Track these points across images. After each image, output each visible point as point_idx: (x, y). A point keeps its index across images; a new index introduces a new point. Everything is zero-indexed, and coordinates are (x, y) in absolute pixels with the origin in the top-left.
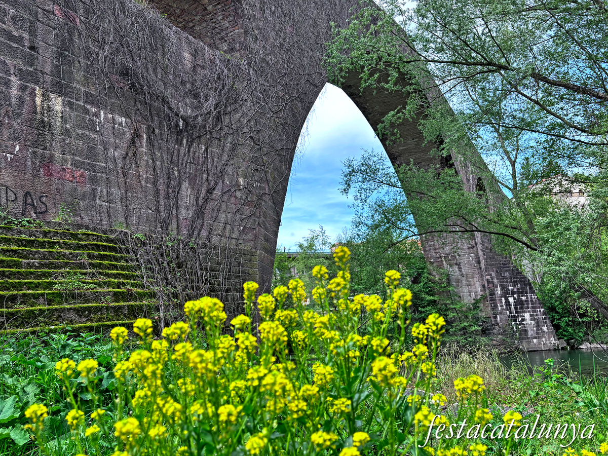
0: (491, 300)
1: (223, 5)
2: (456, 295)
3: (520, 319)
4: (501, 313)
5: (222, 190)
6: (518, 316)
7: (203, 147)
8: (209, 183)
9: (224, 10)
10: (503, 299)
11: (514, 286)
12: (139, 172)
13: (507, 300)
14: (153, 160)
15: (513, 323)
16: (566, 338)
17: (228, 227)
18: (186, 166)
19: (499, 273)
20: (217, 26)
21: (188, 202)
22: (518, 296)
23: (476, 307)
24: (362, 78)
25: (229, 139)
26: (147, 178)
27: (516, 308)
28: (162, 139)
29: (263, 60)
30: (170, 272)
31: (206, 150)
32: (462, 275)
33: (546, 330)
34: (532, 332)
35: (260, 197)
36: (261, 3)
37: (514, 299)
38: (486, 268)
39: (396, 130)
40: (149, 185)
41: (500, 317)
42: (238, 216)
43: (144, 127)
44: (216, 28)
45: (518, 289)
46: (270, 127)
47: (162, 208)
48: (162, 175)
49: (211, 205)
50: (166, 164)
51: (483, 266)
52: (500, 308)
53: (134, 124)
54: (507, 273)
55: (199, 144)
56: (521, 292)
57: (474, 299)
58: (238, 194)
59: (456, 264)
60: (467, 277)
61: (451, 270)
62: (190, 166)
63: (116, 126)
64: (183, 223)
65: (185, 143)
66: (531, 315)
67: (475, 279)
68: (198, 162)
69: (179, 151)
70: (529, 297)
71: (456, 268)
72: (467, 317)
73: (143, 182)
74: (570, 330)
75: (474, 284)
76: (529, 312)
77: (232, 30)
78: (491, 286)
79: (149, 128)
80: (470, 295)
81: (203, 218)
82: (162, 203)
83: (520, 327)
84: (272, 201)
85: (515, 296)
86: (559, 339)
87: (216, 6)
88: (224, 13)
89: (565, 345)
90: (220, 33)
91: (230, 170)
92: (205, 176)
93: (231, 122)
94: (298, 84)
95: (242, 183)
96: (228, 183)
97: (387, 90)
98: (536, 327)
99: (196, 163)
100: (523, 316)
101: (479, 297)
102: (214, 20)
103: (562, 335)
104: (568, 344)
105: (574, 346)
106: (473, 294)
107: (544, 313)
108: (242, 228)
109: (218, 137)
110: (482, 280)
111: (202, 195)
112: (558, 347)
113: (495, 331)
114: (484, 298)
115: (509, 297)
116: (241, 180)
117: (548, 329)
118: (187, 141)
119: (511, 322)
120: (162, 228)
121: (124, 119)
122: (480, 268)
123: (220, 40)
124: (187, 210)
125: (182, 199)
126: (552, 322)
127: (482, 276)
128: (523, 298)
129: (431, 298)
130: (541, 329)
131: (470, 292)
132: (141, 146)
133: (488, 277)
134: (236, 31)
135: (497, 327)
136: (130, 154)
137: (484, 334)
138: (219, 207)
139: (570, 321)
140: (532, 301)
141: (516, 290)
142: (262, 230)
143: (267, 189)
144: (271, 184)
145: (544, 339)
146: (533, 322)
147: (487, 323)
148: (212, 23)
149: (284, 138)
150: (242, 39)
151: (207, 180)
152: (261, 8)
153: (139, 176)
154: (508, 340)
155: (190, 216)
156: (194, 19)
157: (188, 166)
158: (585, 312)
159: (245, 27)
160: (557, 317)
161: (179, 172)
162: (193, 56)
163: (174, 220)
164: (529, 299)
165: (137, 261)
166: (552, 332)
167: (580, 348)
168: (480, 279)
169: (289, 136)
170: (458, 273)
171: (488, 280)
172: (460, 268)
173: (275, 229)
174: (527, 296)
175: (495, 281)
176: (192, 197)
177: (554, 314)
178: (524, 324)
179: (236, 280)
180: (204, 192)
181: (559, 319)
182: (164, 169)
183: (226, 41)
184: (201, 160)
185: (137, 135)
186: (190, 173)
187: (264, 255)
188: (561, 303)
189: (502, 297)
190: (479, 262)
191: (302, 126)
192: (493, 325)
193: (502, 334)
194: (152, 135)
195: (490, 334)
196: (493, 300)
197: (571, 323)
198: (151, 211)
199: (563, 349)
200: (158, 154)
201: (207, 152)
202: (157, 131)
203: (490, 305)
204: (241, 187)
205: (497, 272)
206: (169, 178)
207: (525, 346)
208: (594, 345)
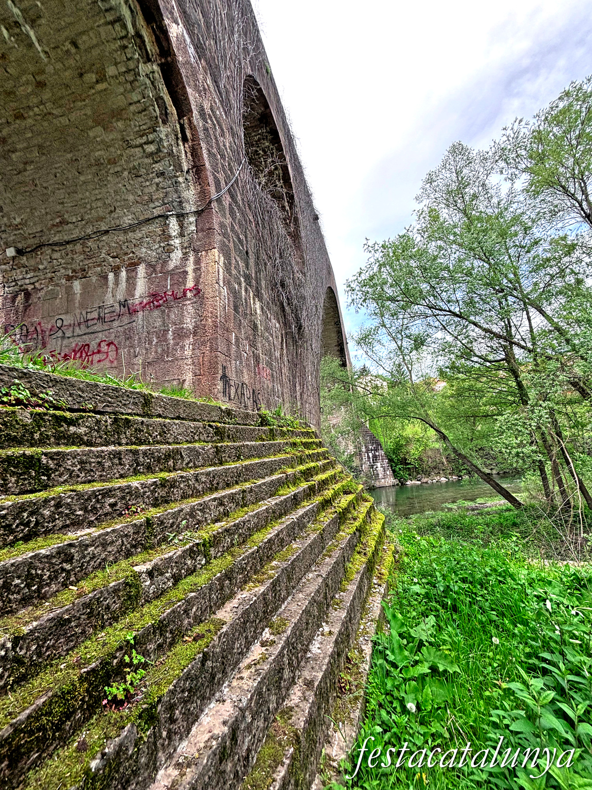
3: (375, 467)
4: (365, 463)
6: (374, 465)
10: (366, 454)
11: (372, 445)
13: (368, 455)
16: (399, 478)
19: (364, 438)
22: (374, 452)
27: (373, 460)
34: (381, 475)
37: (372, 454)
41: (364, 466)
42: (311, 406)
52: (364, 460)
54: (369, 438)
56: (376, 450)
58: (310, 388)
66: (381, 464)
74: (402, 473)
76: (380, 462)
78: (359, 446)
83: (375, 472)
86: (395, 479)
89: (398, 482)
92: (302, 374)
98: (384, 472)
100: (377, 465)
101: (353, 453)
103: (397, 476)
104: (400, 482)
105: (403, 483)
107: (388, 463)
110: (355, 442)
112: (395, 484)
114: (355, 453)
115: (369, 453)
117: (389, 473)
119: (371, 469)
124: (299, 402)
126: (392, 468)
128: (377, 454)
130: (386, 473)
133: (358, 440)
135: (363, 473)
138: (306, 399)
139: (401, 467)
141: (373, 448)
145: (387, 479)
146: (382, 469)
151: (302, 377)
154: (369, 481)
158: (411, 462)
160: (395, 465)
164: (380, 454)
166: (392, 474)
167: (406, 484)
171: (358, 442)
174: (379, 452)
175: (362, 442)
178: (377, 470)
184: (300, 361)
188: (396, 457)
194: (287, 339)
196: (360, 455)
197: (402, 469)
199: (397, 485)
200: (289, 355)
203: (359, 458)
204: (310, 382)
207: (377, 484)
208: (413, 482)
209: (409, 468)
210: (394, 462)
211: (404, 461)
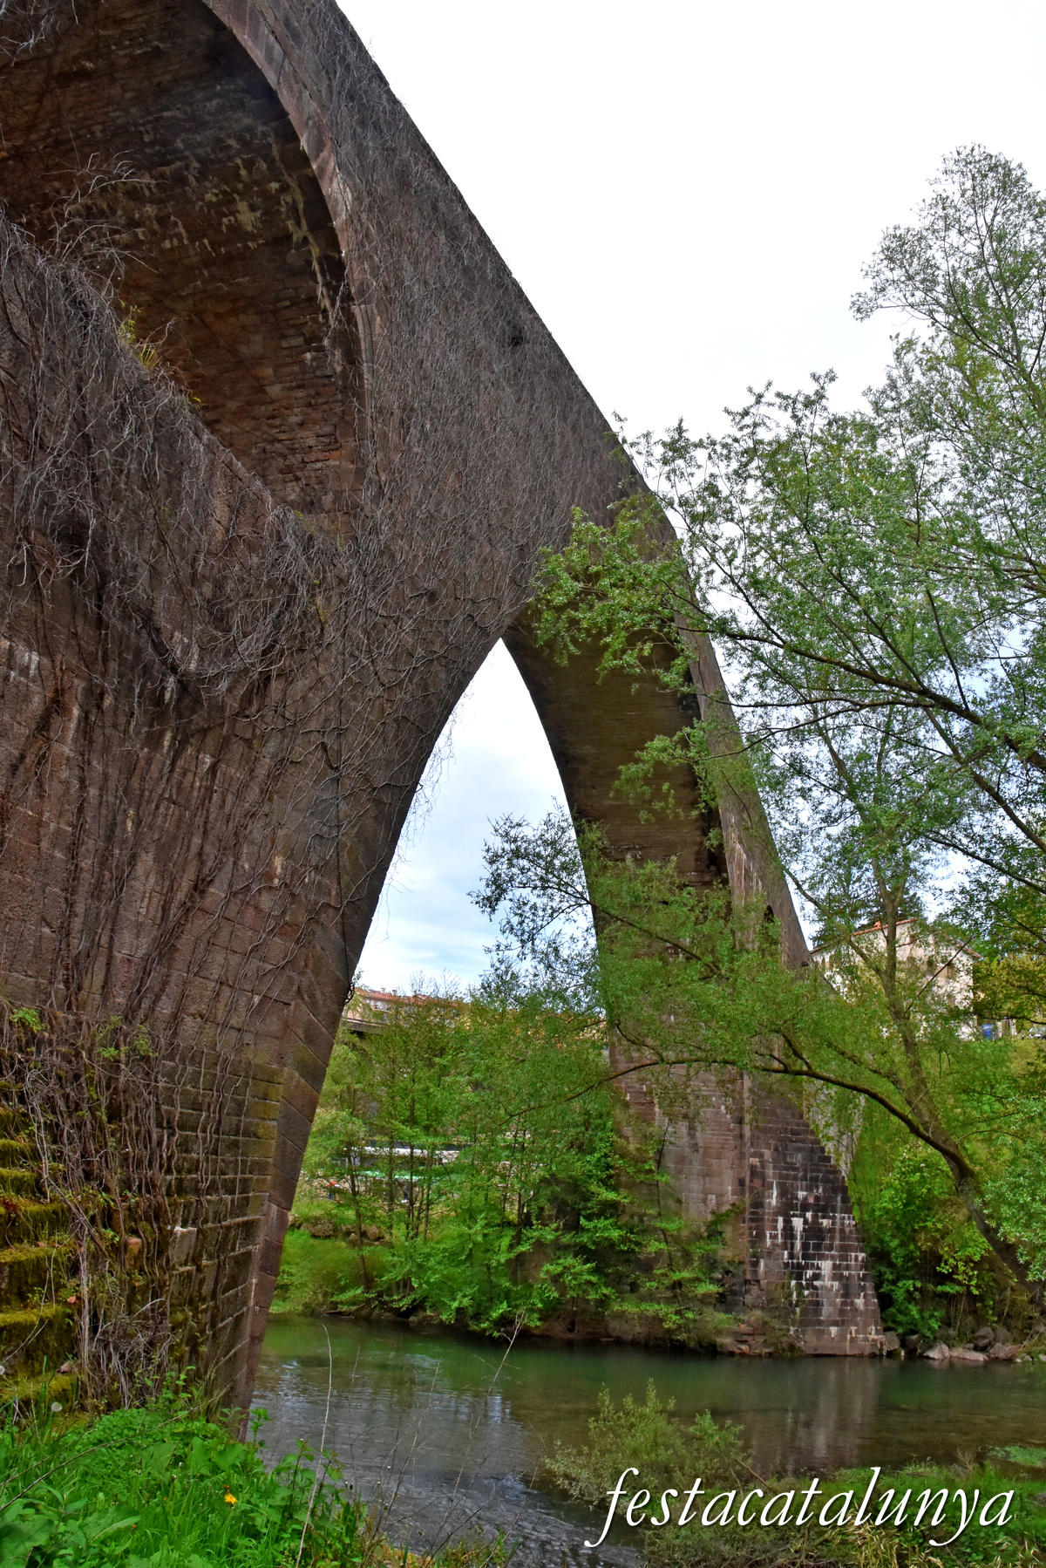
0: (752, 1220)
1: (312, 392)
2: (671, 1195)
3: (809, 1273)
4: (770, 1254)
5: (230, 886)
6: (807, 1267)
7: (208, 760)
8: (202, 863)
9: (309, 405)
10: (781, 1219)
11: (809, 1189)
12: (41, 813)
13: (788, 1223)
14: (82, 781)
15: (793, 1283)
16: (901, 1330)
17: (226, 991)
18: (157, 807)
19: (781, 1153)
20: (283, 436)
21: (143, 911)
22: (815, 1217)
23: (714, 1233)
24: (607, 646)
25: (271, 747)
26: (58, 832)
27: (805, 1246)
28: (115, 727)
29: (386, 551)
30: (94, 1135)
31: (213, 769)
32: (695, 1148)
33: (862, 1307)
34: (831, 1309)
35: (314, 917)
36: (404, 410)
37: (805, 1222)
38: (753, 1136)
39: (665, 787)
40: (58, 854)
41: (766, 1265)
42: (254, 963)
43: (80, 685)
44: (280, 441)
45: (817, 1198)
46: (370, 726)
47: (77, 924)
48: (95, 827)
49: (198, 925)
50: (111, 799)
51: (747, 1130)
52: (769, 1242)
53: (59, 673)
54: (800, 1156)
55: (199, 751)
56: (823, 1208)
57: (713, 1213)
58: (266, 901)
59: (685, 1116)
60: (706, 1155)
61: (670, 1129)
62: (167, 809)
63: (13, 674)
64: (122, 973)
65: (166, 744)
66: (835, 1267)
67: (725, 1161)
68: (188, 800)
69: (149, 761)
70: (838, 1221)
71: (683, 1127)
72: (687, 1257)
73: (44, 844)
74: (914, 1311)
75: (720, 1174)
76: (833, 1257)
77: (321, 456)
78: (757, 1183)
79: (89, 691)
80: (704, 1201)
81: (171, 959)
82: (80, 908)
83: (806, 1292)
84: (340, 927)
85: (809, 1215)
86: (886, 1330)
87: (291, 389)
88: (310, 410)
89: (896, 1345)
90: (285, 458)
91: (257, 830)
92: (197, 841)
93: (284, 700)
94: (447, 622)
95: (279, 870)
96: (247, 866)
97: (666, 686)
98: (843, 1296)
99: (181, 800)
100: (818, 1268)
101: (726, 1208)
102: (277, 422)
103: (894, 1321)
104: (903, 1345)
105: (915, 1350)
106: (712, 1198)
107: (865, 1265)
108: (257, 999)
109: (248, 736)
110: (741, 1166)
111: (180, 896)
112: (881, 1350)
113: (749, 1299)
114: (737, 1212)
115: (794, 1216)
116: (278, 862)
117: (866, 1304)
118: (174, 738)
119: (791, 1278)
120: (66, 982)
121: (35, 657)
122: (741, 1136)
123: (281, 472)
124: (137, 936)
125: (129, 903)
126: (877, 1287)
127: (742, 1156)
128: (825, 1222)
129: (612, 1196)
130: (852, 1304)
131: (706, 1192)
132: (61, 740)
133: (755, 1161)
134: (332, 462)
135: (755, 1290)
136: (30, 759)
137: (722, 1302)
138: (215, 934)
139: (916, 1289)
140: (842, 1231)
141: (811, 1200)
142: (304, 1007)
143: (334, 893)
144: (345, 879)
145: (853, 1329)
146: (836, 1284)
147: (734, 1276)
148: (271, 426)
149: (397, 757)
150: (346, 487)
151: (200, 854)
152: (402, 422)
153: (40, 824)
154: (776, 1324)
155: (140, 953)
156: (223, 406)
157: (162, 810)
158: (953, 1273)
159: (357, 457)
160: (890, 1277)
161: (138, 823)
162: (232, 512)
163: (102, 960)
164: (838, 1227)
165: (22, 1100)
166: (873, 1311)
167: (928, 1358)
168: (737, 1162)
169: (407, 754)
170: (685, 1140)
171: (752, 1168)
172: (692, 1129)
173: (334, 1008)
174: (834, 1217)
175: (770, 1172)
176: (155, 900)
177: (883, 1269)
178: (816, 1288)
179: (228, 1157)
180: (185, 884)
181: (894, 1283)
182: (104, 812)
183: (297, 479)
184: (195, 794)
185: (56, 705)
186: (161, 828)
187: (298, 1081)
188: (902, 1244)
189: (777, 1213)
190: (740, 1121)
191: (439, 732)
192: (747, 1282)
193: (763, 1308)
194: (95, 710)
195: (735, 1303)
196: (757, 1219)
197: (917, 1295)
198: (46, 930)
199: (891, 1354)
200: (97, 766)
201: (214, 776)
202: (108, 701)
203: (747, 1232)
204: (276, 881)
205: (776, 1150)
206: (109, 838)
207: (809, 1342)
208: (958, 1352)
209: (945, 1295)
210: (892, 1265)
211: (929, 1267)
